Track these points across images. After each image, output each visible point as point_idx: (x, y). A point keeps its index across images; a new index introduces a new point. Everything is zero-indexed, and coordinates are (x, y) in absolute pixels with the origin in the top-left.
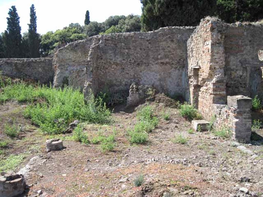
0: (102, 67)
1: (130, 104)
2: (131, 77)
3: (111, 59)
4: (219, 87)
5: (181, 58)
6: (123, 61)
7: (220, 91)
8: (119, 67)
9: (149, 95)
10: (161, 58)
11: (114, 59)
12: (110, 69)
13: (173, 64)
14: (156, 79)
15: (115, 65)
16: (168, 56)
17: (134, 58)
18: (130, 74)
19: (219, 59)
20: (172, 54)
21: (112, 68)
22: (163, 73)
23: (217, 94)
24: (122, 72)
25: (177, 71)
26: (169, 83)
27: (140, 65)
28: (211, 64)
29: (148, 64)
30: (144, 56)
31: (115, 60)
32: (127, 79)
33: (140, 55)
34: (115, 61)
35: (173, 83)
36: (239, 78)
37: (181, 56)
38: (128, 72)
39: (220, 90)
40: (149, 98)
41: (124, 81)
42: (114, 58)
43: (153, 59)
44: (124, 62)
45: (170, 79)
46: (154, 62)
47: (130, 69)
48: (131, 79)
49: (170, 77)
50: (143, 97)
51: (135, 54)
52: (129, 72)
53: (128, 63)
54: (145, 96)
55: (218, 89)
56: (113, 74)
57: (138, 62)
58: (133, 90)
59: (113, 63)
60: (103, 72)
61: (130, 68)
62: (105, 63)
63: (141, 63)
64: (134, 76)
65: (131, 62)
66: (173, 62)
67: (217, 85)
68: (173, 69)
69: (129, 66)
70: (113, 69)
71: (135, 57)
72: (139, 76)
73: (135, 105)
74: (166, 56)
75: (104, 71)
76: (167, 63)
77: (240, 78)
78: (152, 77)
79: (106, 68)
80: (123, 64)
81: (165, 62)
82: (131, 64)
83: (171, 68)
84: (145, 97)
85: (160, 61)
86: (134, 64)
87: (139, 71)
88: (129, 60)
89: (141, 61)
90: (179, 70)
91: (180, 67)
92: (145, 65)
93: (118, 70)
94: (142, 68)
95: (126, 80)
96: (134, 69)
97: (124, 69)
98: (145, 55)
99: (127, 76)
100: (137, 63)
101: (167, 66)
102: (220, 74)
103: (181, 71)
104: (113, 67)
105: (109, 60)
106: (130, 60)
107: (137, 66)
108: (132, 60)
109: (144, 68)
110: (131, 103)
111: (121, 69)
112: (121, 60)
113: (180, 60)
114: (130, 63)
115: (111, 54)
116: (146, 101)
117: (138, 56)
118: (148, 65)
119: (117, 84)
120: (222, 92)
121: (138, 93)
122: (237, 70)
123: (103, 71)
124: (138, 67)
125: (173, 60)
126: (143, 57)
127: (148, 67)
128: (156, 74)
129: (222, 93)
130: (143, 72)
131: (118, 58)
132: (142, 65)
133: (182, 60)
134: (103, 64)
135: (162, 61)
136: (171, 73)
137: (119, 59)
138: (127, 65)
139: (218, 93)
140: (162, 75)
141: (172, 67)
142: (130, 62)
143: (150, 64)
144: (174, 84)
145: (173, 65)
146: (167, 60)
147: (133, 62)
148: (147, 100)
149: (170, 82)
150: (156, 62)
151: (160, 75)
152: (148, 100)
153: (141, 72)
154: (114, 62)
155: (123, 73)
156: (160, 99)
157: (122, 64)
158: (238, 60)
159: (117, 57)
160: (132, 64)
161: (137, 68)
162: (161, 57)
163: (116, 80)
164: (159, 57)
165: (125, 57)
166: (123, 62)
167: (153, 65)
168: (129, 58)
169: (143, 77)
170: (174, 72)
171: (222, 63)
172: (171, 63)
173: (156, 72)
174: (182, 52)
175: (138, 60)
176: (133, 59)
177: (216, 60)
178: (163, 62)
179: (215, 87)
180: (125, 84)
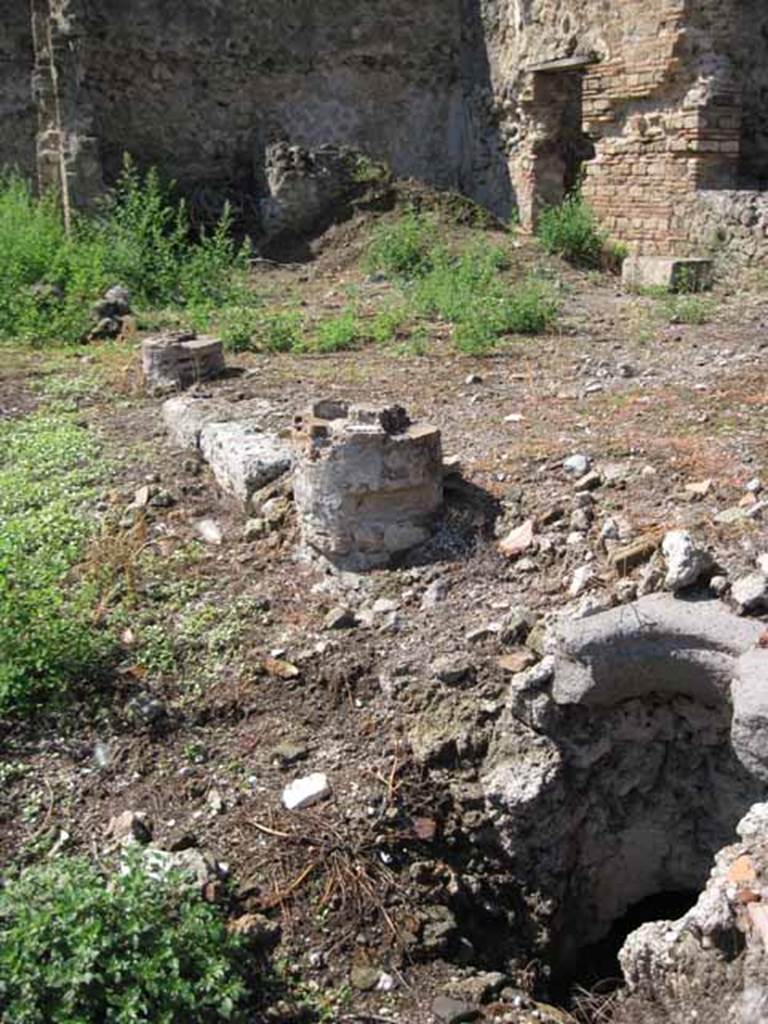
0: (107, 77)
1: (284, 225)
2: (240, 121)
3: (146, 40)
4: (718, 121)
5: (445, 42)
6: (199, 48)
7: (720, 141)
8: (182, 77)
9: (363, 186)
10: (366, 40)
11: (159, 39)
12: (143, 85)
13: (411, 65)
14: (343, 128)
15: (165, 66)
16: (392, 31)
17: (248, 33)
18: (232, 106)
19: (716, 13)
20: (410, 23)
21: (154, 81)
22: (371, 103)
23: (709, 152)
24: (197, 101)
25: (429, 96)
26: (398, 147)
27: (278, 67)
28: (682, 30)
29: (311, 63)
30: (292, 27)
31: (164, 43)
32: (222, 129)
33: (274, 21)
34: (164, 50)
35: (412, 149)
36: (758, 99)
37: (441, 33)
38: (221, 97)
39: (722, 134)
40: (367, 198)
41: (208, 138)
42: (162, 34)
43: (330, 44)
44: (206, 51)
45: (402, 132)
46: (333, 53)
47: (233, 86)
48: (239, 133)
49: (400, 120)
50: (337, 194)
51: (252, 16)
52: (228, 101)
53: (224, 58)
54: (347, 188)
55: (716, 130)
56: (160, 108)
57: (269, 55)
58: (293, 164)
59: (154, 58)
60: (112, 98)
61: (232, 80)
62: (117, 56)
63: (281, 56)
64: (252, 115)
65: (236, 52)
66: (413, 58)
67: (713, 115)
68: (411, 88)
69: (228, 73)
70: (157, 86)
71: (255, 30)
72: (272, 116)
73: (304, 232)
74: (384, 32)
75: (118, 95)
76: (387, 61)
77: (762, 96)
78: (328, 122)
79: (123, 80)
80: (204, 61)
81: (379, 58)
82: (236, 64)
83: (404, 85)
84: (347, 196)
85: (358, 52)
86: (253, 65)
87: (274, 93)
88: (228, 42)
89: (282, 50)
90: (434, 91)
91: (440, 80)
92: (297, 67)
93: (183, 87)
94: (287, 81)
95: (216, 134)
96: (249, 85)
97: (205, 84)
98: (297, 24)
99: (221, 115)
100: (261, 59)
101: (390, 73)
102: (719, 72)
103: (442, 96)
104: (155, 76)
105: (136, 45)
106: (233, 46)
107: (263, 73)
108: (240, 41)
109: (297, 82)
110: (284, 221)
111: (195, 83)
112: (192, 45)
113: (438, 48)
114: (232, 60)
115: (147, 17)
116: (356, 208)
117: (265, 27)
118: (312, 69)
119: (177, 154)
120: (728, 144)
121: (312, 175)
122: (753, 66)
123: (109, 93)
124: (270, 76)
125: (411, 49)
126: (291, 32)
127: (311, 74)
128: (342, 110)
129: (727, 150)
130: (288, 96)
131: (176, 34)
132: (286, 67)
133: (447, 50)
134: (111, 58)
135: (368, 53)
136: (407, 106)
137: (183, 41)
138: (218, 68)
139: (715, 146)
140: (370, 111)
141: (408, 79)
142: (231, 55)
143: (319, 62)
144: (417, 150)
145: (412, 72)
146: (389, 48)
147: (246, 51)
148: (357, 204)
149: (401, 140)
150: (343, 56)
151: (361, 112)
152: (363, 207)
153: (281, 96)
154: (159, 54)
155: (204, 104)
156: (420, 199)
157: (197, 63)
158: (758, 27)
159: (172, 26)
160: (241, 62)
161: (265, 81)
162: (364, 36)
163: (173, 133)
164: (356, 32)
165: (212, 29)
166: (200, 55)
167: (329, 68)
168: (228, 34)
169: (288, 121)
170: (417, 101)
171: (725, 28)
172: (404, 62)
173: (342, 101)
174: (444, 16)
175: (269, 47)
176: (246, 39)
177: (705, 13)
178: (370, 58)
179: (705, 123)
180: (212, 151)
